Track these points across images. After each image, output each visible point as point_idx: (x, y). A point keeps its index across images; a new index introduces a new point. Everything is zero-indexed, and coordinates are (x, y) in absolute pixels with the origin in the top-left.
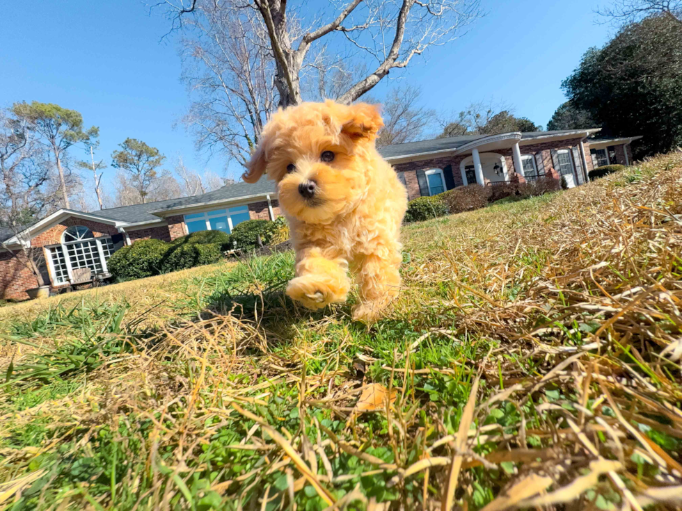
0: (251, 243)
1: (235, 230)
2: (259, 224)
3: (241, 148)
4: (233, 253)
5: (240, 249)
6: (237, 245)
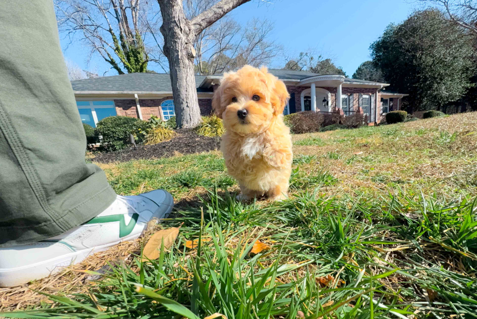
0: (120, 139)
1: (100, 124)
2: (127, 121)
3: (105, 42)
4: (99, 146)
5: (106, 143)
6: (104, 139)
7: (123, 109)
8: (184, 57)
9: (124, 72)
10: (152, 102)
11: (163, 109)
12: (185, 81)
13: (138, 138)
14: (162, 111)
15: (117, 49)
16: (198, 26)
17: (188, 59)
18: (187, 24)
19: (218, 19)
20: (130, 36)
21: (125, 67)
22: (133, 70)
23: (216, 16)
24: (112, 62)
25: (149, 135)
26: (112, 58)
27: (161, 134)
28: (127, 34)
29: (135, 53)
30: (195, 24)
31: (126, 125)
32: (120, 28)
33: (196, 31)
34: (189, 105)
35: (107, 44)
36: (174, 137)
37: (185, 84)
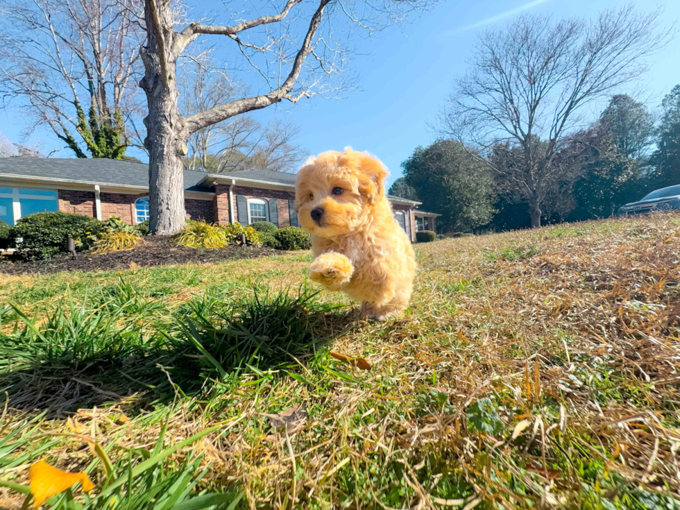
3: (63, 115)
4: (12, 253)
5: (28, 249)
6: (24, 243)
7: (72, 203)
8: (171, 154)
9: (86, 155)
10: (122, 197)
11: (138, 208)
12: (168, 179)
13: (82, 244)
14: (135, 211)
15: (82, 125)
16: (194, 124)
17: (176, 156)
18: (180, 120)
19: (220, 120)
20: (106, 113)
21: (89, 148)
22: (101, 154)
23: (218, 117)
24: (69, 140)
25: (100, 241)
26: (69, 135)
27: (121, 241)
28: (101, 110)
29: (110, 135)
30: (190, 122)
31: (71, 225)
32: (92, 103)
33: (190, 128)
34: (170, 207)
35: (66, 117)
36: (139, 245)
37: (167, 182)
